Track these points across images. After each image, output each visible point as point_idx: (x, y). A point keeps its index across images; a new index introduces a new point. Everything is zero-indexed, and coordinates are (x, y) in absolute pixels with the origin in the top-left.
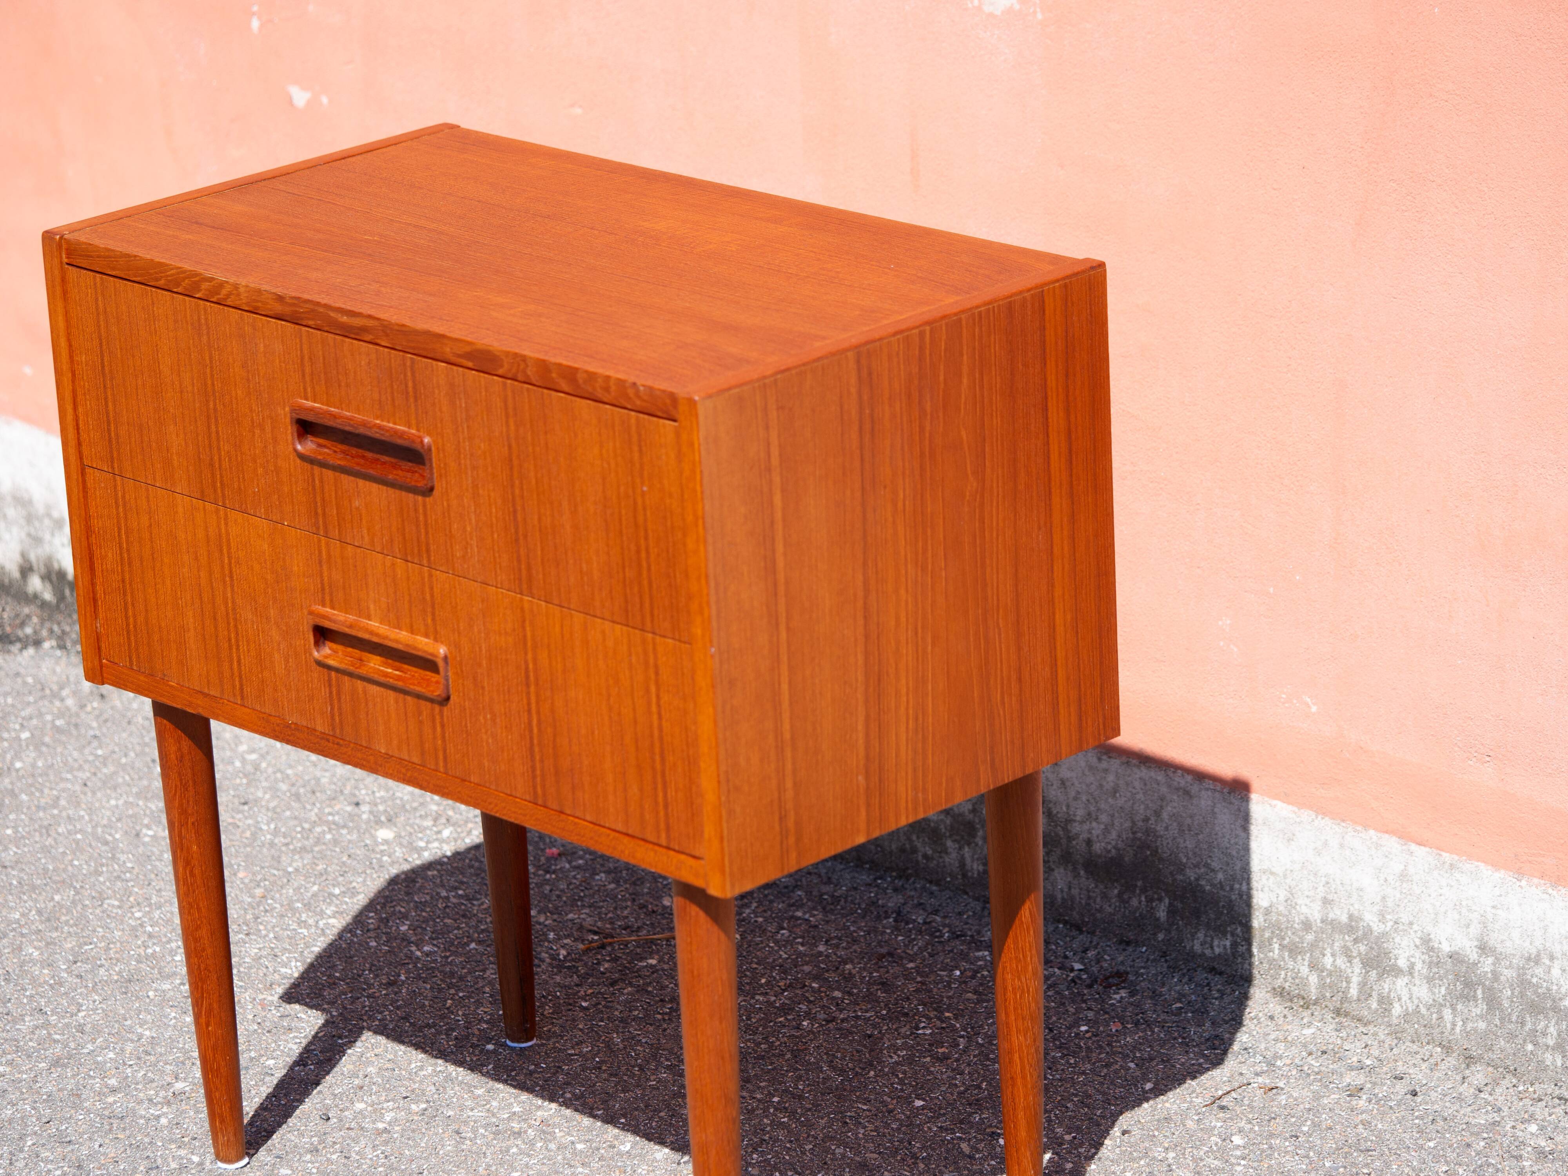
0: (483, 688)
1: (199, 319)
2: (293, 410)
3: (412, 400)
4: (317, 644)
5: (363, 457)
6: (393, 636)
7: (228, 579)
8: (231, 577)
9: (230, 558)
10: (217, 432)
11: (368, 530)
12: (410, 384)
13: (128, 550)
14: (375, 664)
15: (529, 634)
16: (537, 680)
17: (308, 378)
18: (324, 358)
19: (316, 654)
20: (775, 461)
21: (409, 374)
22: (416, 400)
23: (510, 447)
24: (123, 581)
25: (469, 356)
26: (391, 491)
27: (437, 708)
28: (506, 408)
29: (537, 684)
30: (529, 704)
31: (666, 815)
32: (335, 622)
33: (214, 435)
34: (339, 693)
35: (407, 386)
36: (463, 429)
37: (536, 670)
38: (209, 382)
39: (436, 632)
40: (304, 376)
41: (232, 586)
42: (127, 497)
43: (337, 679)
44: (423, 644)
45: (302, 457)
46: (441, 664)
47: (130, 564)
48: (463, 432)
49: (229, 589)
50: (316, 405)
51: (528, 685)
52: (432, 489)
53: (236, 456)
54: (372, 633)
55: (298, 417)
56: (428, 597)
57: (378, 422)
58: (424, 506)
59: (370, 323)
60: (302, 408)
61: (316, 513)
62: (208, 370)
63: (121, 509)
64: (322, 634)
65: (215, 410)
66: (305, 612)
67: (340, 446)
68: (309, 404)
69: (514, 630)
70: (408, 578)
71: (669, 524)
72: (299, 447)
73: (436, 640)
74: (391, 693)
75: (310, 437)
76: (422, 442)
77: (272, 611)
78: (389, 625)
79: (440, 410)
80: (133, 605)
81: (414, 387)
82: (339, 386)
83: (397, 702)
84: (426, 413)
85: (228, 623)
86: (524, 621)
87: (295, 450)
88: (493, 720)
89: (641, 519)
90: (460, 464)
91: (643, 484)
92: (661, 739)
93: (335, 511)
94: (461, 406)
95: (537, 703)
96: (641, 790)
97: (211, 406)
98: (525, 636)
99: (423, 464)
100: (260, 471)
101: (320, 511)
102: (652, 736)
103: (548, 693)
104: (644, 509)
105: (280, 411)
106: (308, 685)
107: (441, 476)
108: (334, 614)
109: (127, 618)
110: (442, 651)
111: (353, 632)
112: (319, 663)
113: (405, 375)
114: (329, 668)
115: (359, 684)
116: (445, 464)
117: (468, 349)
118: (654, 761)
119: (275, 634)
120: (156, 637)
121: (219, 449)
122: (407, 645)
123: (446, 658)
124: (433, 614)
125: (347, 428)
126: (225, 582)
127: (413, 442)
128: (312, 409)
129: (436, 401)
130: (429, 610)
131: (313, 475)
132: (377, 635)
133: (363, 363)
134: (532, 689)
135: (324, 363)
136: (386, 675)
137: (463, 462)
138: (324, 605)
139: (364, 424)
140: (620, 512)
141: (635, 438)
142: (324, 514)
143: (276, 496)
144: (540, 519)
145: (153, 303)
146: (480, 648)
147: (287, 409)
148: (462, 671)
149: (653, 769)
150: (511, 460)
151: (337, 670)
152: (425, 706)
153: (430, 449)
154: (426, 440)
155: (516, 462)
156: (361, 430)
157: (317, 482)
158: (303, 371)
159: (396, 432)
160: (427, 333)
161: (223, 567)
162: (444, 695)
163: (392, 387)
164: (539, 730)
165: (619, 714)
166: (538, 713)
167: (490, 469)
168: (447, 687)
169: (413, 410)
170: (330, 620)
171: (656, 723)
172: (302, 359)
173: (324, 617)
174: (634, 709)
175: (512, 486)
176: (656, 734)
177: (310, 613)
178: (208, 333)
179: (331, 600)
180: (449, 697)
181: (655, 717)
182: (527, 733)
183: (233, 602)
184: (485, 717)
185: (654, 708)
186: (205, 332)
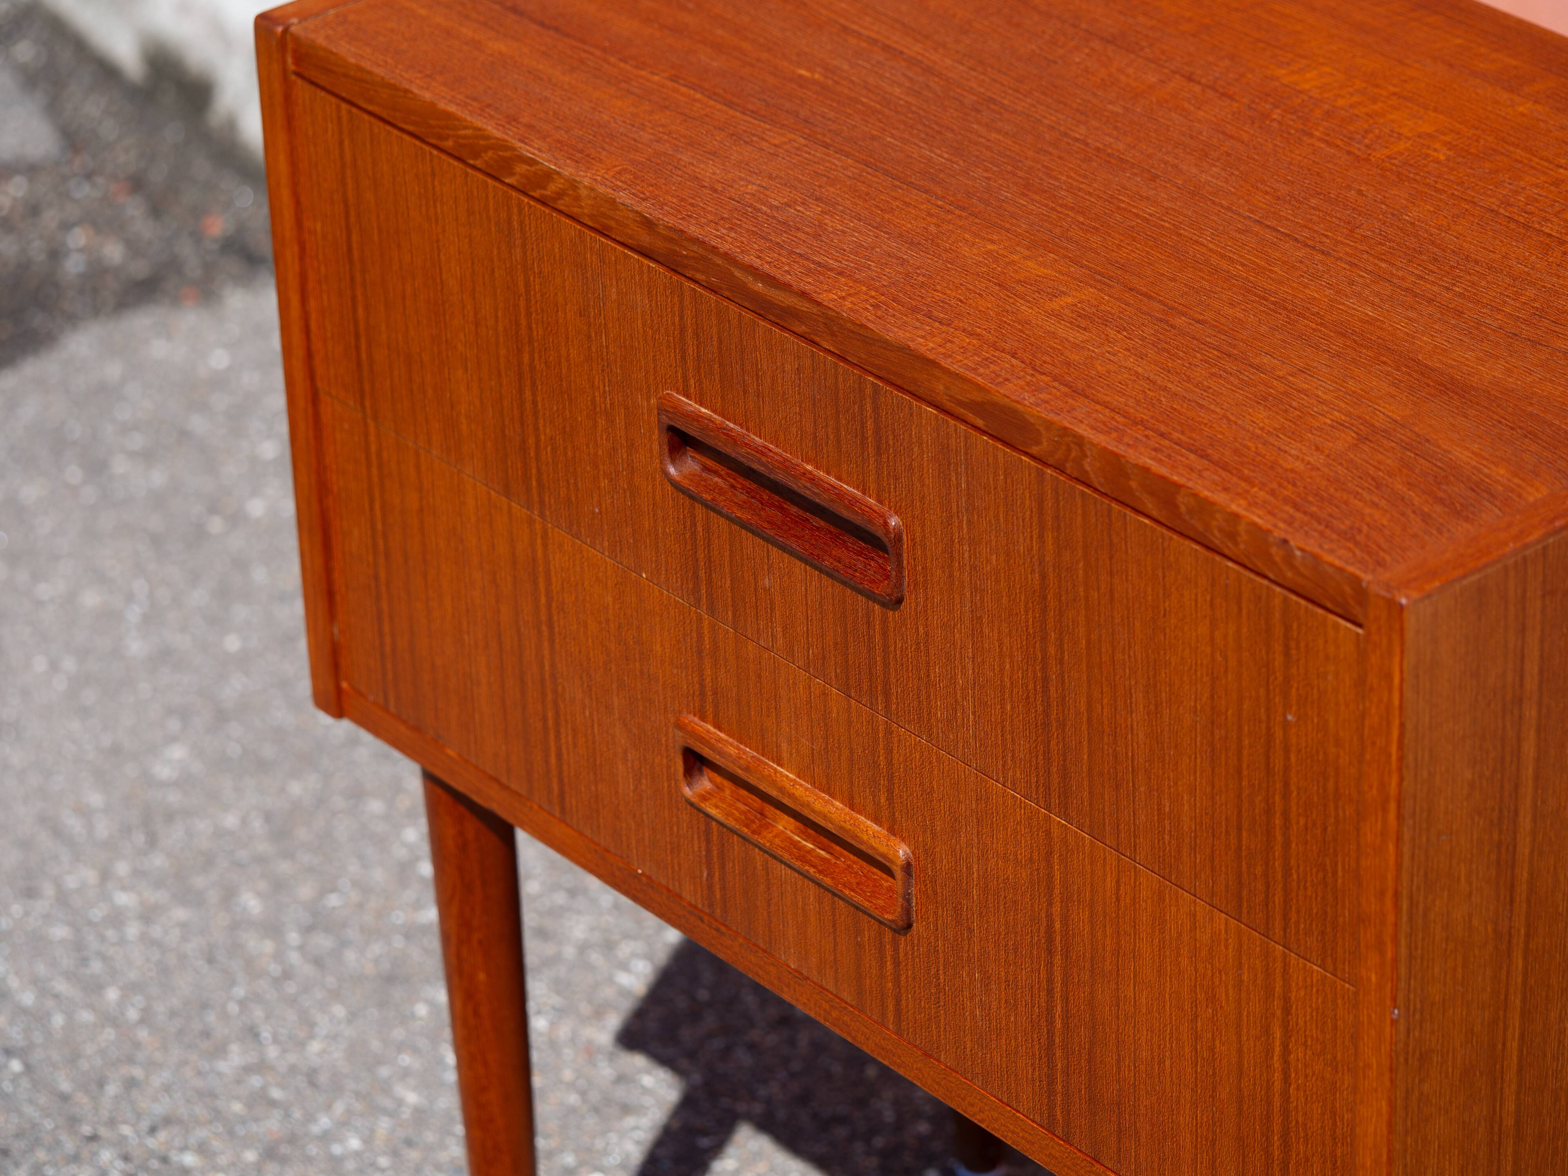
0: (971, 930)
1: (509, 219)
2: (661, 410)
3: (871, 450)
4: (687, 774)
5: (781, 509)
6: (818, 806)
7: (544, 628)
8: (551, 628)
9: (549, 600)
10: (535, 403)
11: (785, 629)
12: (870, 424)
13: (385, 539)
14: (785, 828)
15: (1057, 875)
16: (1066, 949)
17: (691, 365)
18: (720, 341)
19: (687, 791)
21: (869, 407)
22: (879, 453)
23: (1043, 577)
25: (978, 408)
26: (826, 581)
27: (888, 935)
28: (1041, 513)
29: (1066, 955)
30: (1050, 980)
32: (720, 753)
33: (528, 405)
34: (722, 857)
35: (863, 427)
36: (961, 522)
37: (1066, 934)
38: (524, 323)
39: (893, 818)
40: (684, 358)
41: (552, 641)
43: (721, 842)
44: (869, 832)
45: (675, 485)
46: (899, 873)
47: (387, 556)
48: (960, 527)
49: (546, 644)
50: (703, 410)
51: (1050, 952)
52: (899, 599)
53: (565, 448)
54: (785, 789)
55: (672, 423)
56: (882, 762)
57: (809, 467)
58: (884, 621)
59: (804, 306)
60: (677, 410)
61: (696, 576)
62: (522, 304)
63: (374, 471)
64: (698, 764)
65: (532, 367)
66: (672, 721)
67: (741, 480)
68: (693, 406)
69: (1031, 861)
70: (849, 723)
71: (1331, 786)
72: (671, 469)
73: (892, 831)
74: (813, 890)
75: (690, 452)
76: (886, 524)
77: (616, 699)
78: (813, 784)
79: (922, 481)
80: (391, 618)
81: (877, 431)
82: (745, 392)
83: (819, 907)
84: (896, 479)
85: (544, 697)
86: (1050, 856)
87: (666, 474)
88: (985, 982)
89: (1278, 761)
90: (951, 576)
91: (1287, 707)
92: (1286, 1113)
93: (728, 583)
94: (958, 485)
95: (1065, 984)
97: (526, 359)
98: (1050, 877)
99: (886, 560)
100: (604, 483)
101: (702, 574)
102: (1269, 1103)
103: (1086, 976)
104: (1287, 750)
105: (641, 403)
106: (671, 828)
107: (916, 585)
108: (720, 740)
109: (381, 634)
110: (902, 851)
111: (750, 777)
112: (691, 805)
113: (862, 408)
114: (707, 817)
115: (758, 856)
116: (925, 570)
117: (978, 397)
118: (1269, 1140)
119: (620, 734)
120: (427, 677)
121: (536, 429)
122: (842, 828)
123: (907, 867)
124: (890, 791)
125: (756, 466)
126: (540, 632)
127: (870, 518)
128: (697, 418)
129: (915, 464)
130: (883, 782)
131: (693, 517)
132: (794, 796)
133: (788, 367)
134: (1058, 960)
135: (720, 349)
137: (957, 574)
138: (703, 720)
139: (785, 465)
140: (1240, 742)
141: (1278, 631)
142: (710, 581)
143: (629, 530)
146: (969, 869)
147: (653, 401)
148: (935, 893)
150: (1045, 598)
151: (722, 826)
152: (869, 928)
153: (899, 539)
154: (893, 522)
155: (1052, 603)
156: (780, 474)
157: (700, 529)
158: (683, 352)
159: (840, 495)
160: (904, 350)
161: (538, 606)
162: (902, 920)
163: (837, 420)
164: (1066, 1026)
165: (1212, 1049)
166: (1066, 1000)
167: (1004, 600)
168: (907, 911)
169: (872, 467)
170: (712, 748)
171: (1277, 1086)
172: (683, 330)
173: (702, 740)
174: (1240, 1051)
175: (1044, 639)
176: (1277, 1102)
177: (679, 726)
178: (524, 245)
179: (716, 715)
180: (909, 926)
181: (1277, 1076)
182: (1043, 1023)
183: (553, 665)
184: (971, 975)
185: (1277, 1063)
186: (518, 242)
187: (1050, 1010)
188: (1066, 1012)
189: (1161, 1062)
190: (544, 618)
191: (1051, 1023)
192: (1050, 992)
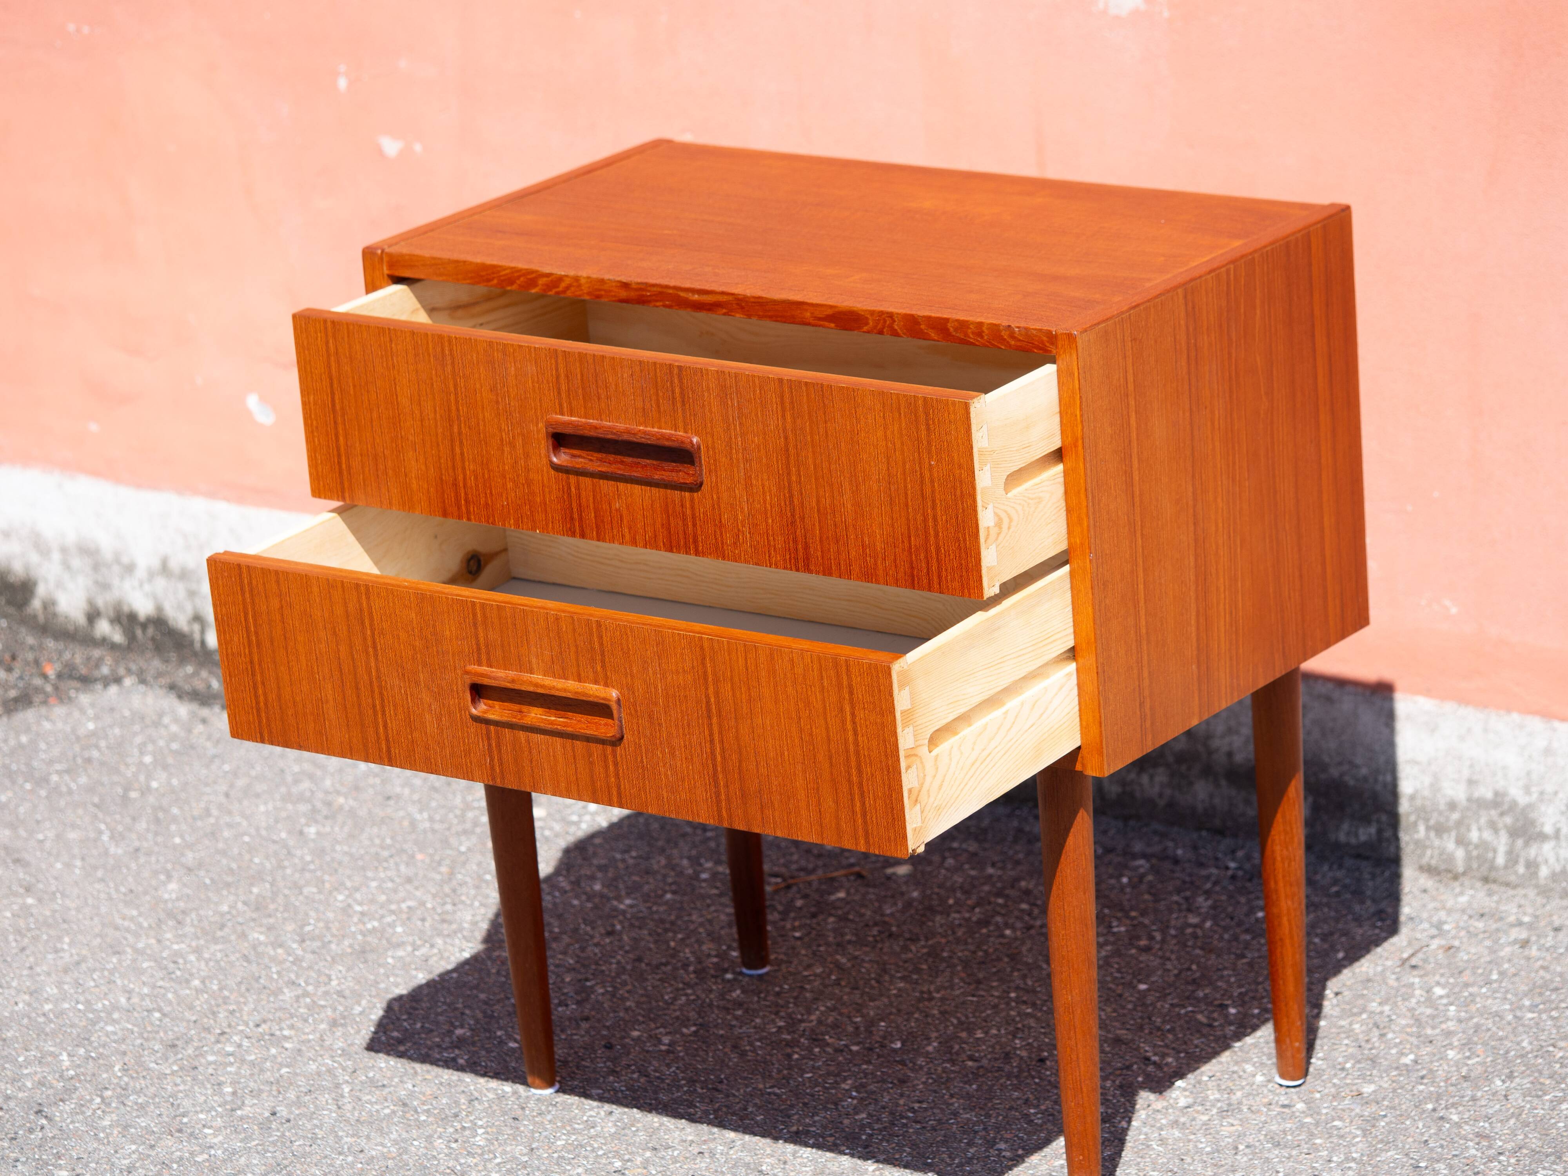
0: (660, 725)
1: (443, 350)
2: (549, 426)
3: (679, 404)
4: (473, 701)
7: (370, 650)
8: (375, 648)
11: (630, 528)
12: (677, 390)
13: (256, 633)
14: (535, 715)
15: (709, 670)
16: (719, 712)
17: (564, 395)
18: (582, 375)
20: (1131, 387)
21: (676, 381)
22: (683, 403)
23: (786, 438)
24: (252, 662)
26: (654, 490)
27: (609, 749)
28: (782, 403)
29: (719, 715)
30: (711, 735)
31: (865, 822)
32: (495, 678)
34: (498, 745)
35: (673, 392)
36: (736, 425)
37: (718, 703)
38: (453, 408)
39: (606, 677)
40: (559, 393)
41: (376, 655)
42: (254, 582)
43: (497, 733)
44: (594, 690)
45: (557, 468)
46: (614, 707)
47: (259, 645)
50: (571, 419)
51: (709, 717)
52: (701, 484)
53: (483, 473)
54: (536, 685)
55: (555, 431)
56: (597, 646)
57: (641, 427)
58: (692, 501)
60: (557, 423)
61: (572, 519)
62: (452, 397)
63: (247, 595)
64: (478, 691)
65: (460, 433)
66: (459, 672)
68: (564, 419)
69: (693, 667)
70: (574, 630)
71: (958, 492)
72: (555, 460)
73: (607, 685)
74: (558, 740)
75: (563, 450)
76: (690, 442)
77: (421, 675)
78: (553, 676)
79: (710, 411)
80: (263, 683)
81: (682, 393)
82: (599, 399)
83: (564, 747)
84: (696, 414)
85: (373, 692)
86: (704, 658)
87: (550, 462)
88: (673, 754)
89: (928, 491)
90: (731, 459)
91: (930, 458)
92: (857, 753)
93: (593, 515)
94: (733, 405)
95: (720, 733)
96: (837, 802)
97: (456, 430)
98: (705, 673)
99: (692, 463)
100: (510, 485)
101: (576, 516)
102: (847, 751)
103: (733, 723)
104: (932, 481)
105: (532, 427)
107: (710, 471)
109: (256, 696)
110: (615, 695)
111: (517, 687)
112: (476, 719)
113: (672, 383)
114: (487, 722)
115: (522, 735)
116: (715, 460)
118: (850, 774)
119: (426, 697)
120: (290, 712)
122: (575, 693)
123: (619, 701)
124: (603, 661)
125: (610, 436)
126: (367, 653)
127: (682, 442)
128: (568, 423)
129: (706, 403)
130: (598, 657)
131: (568, 483)
132: (543, 686)
133: (625, 375)
134: (715, 720)
135: (584, 378)
136: (552, 723)
137: (735, 456)
138: (480, 664)
139: (628, 431)
140: (906, 487)
141: (922, 417)
142: (581, 519)
143: (527, 507)
144: (818, 502)
145: (391, 341)
146: (656, 688)
147: (541, 425)
148: (636, 711)
149: (850, 781)
150: (787, 450)
151: (496, 723)
152: (596, 749)
153: (698, 450)
154: (696, 439)
155: (792, 451)
156: (626, 437)
157: (573, 489)
158: (559, 389)
161: (365, 639)
162: (618, 736)
163: (657, 395)
164: (724, 758)
165: (811, 735)
166: (722, 742)
167: (764, 460)
168: (621, 727)
169: (680, 414)
170: (490, 677)
171: (851, 739)
172: (558, 377)
173: (482, 675)
174: (827, 729)
175: (789, 474)
176: (852, 748)
177: (467, 673)
178: (453, 363)
179: (488, 659)
180: (622, 738)
181: (850, 733)
182: (710, 762)
183: (378, 670)
184: (663, 752)
185: (849, 726)
186: (449, 362)
187: (713, 753)
188: (723, 750)
189: (782, 754)
190: (370, 643)
191: (714, 759)
192: (712, 741)
